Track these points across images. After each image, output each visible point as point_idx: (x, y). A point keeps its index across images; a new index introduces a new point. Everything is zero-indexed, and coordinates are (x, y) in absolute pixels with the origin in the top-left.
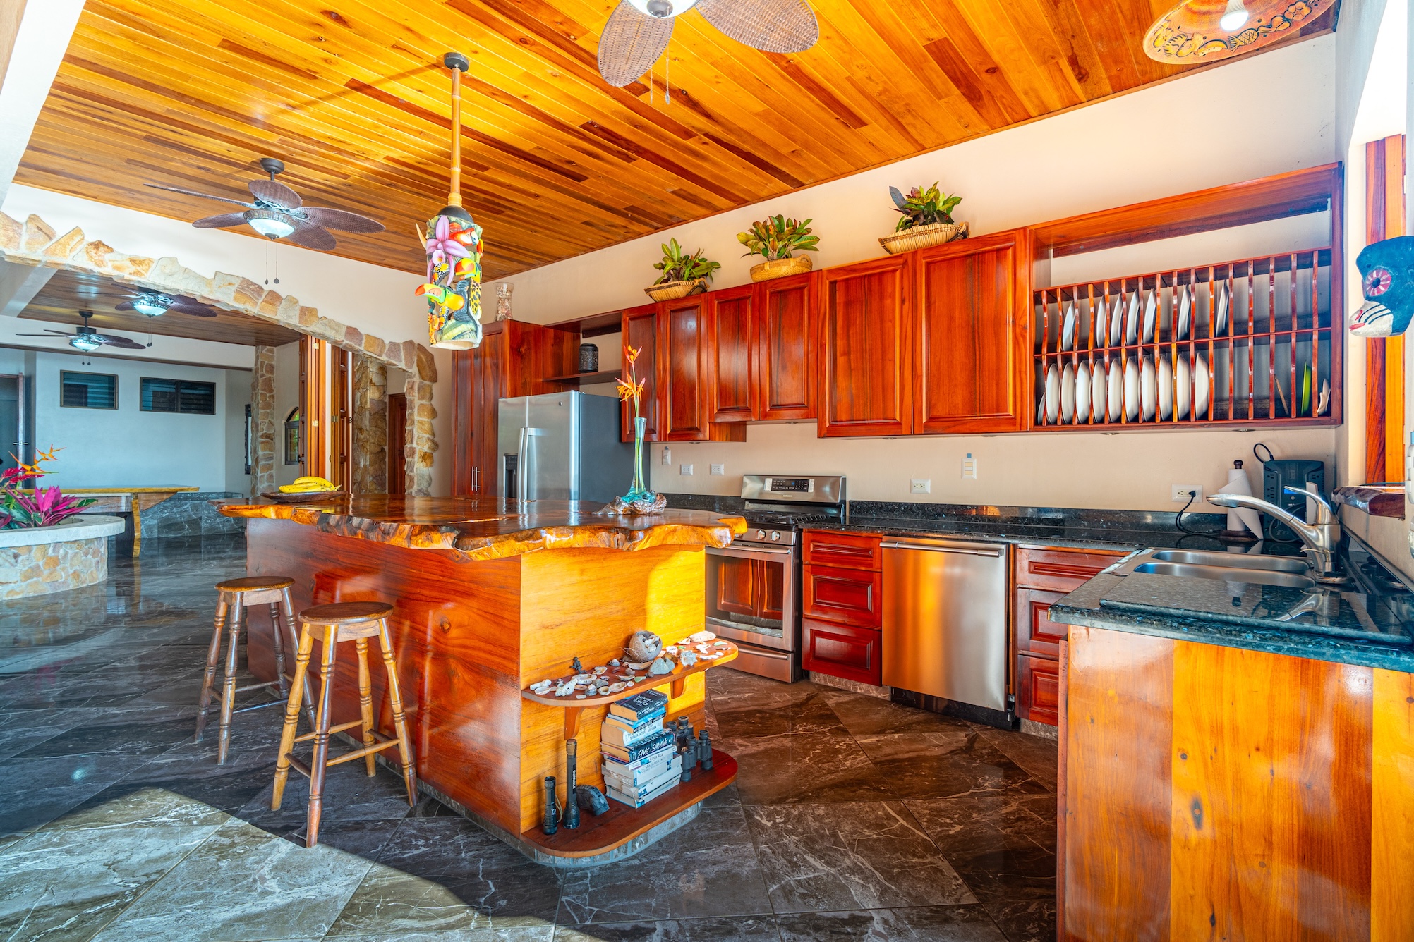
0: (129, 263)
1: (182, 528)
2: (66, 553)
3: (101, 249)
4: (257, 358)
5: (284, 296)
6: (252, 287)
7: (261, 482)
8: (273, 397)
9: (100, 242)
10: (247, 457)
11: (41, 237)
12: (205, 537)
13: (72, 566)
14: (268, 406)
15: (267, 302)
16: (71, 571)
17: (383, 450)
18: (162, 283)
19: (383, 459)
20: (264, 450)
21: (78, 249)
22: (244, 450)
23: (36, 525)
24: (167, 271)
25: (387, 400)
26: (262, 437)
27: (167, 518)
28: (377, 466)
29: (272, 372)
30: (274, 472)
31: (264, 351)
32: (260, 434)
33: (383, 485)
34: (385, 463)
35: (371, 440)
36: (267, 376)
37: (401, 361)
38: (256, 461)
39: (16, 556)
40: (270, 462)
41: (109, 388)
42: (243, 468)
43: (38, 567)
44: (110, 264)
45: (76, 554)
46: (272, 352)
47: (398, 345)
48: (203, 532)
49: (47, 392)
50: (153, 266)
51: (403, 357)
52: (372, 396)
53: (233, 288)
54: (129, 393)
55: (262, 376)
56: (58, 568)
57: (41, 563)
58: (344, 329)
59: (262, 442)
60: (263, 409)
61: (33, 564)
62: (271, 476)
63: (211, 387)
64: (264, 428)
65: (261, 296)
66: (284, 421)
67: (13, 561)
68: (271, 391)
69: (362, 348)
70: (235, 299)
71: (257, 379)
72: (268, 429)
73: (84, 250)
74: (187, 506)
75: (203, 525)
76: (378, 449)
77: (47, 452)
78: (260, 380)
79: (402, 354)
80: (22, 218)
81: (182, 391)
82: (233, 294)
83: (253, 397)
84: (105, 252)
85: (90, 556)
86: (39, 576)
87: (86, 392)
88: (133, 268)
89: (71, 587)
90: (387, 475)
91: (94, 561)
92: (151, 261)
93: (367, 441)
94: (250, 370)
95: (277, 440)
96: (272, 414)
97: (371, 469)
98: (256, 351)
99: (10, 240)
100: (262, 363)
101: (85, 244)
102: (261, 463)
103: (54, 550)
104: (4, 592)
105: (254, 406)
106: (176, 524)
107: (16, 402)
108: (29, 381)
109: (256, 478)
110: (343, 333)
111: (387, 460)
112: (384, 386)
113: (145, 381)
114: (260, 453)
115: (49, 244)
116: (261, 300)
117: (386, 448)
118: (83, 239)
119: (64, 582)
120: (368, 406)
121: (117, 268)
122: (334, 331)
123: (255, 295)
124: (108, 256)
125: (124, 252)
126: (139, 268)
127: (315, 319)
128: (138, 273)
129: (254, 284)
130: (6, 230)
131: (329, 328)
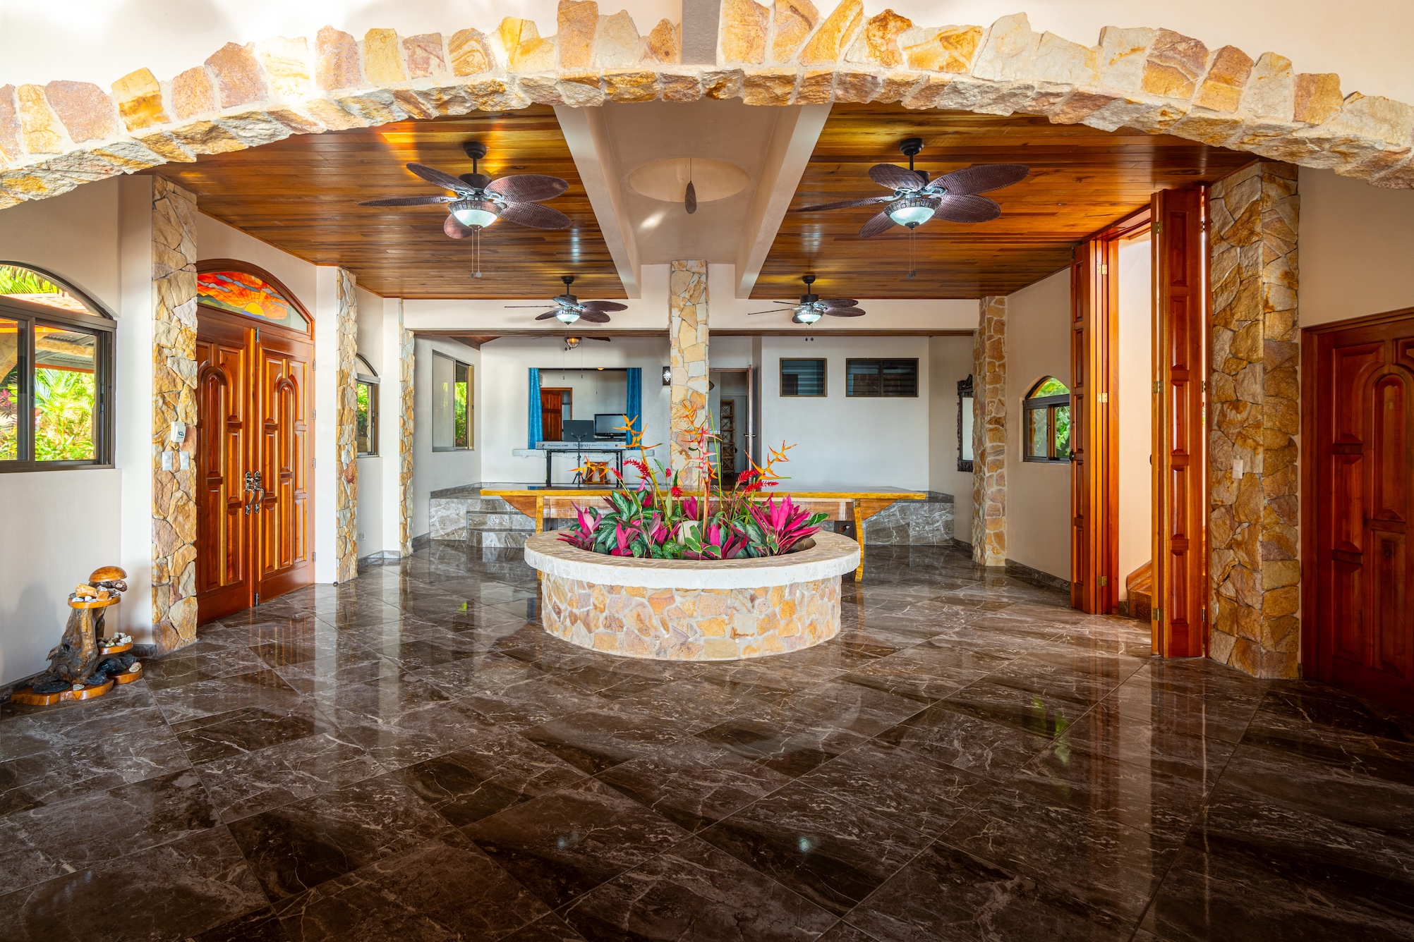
0: (937, 46)
1: (889, 536)
2: (803, 595)
3: (892, 24)
4: (983, 314)
5: (1254, 57)
6: (1182, 47)
7: (989, 485)
8: (1003, 366)
9: (888, 12)
10: (960, 449)
11: (797, 24)
12: (914, 547)
13: (809, 614)
14: (997, 379)
15: (1218, 78)
16: (808, 622)
17: (1291, 443)
19: (1292, 461)
20: (992, 440)
21: (854, 37)
22: (956, 440)
23: (772, 553)
24: (1010, 47)
25: (1298, 340)
26: (990, 422)
27: (876, 522)
28: (1279, 475)
29: (1002, 332)
30: (1005, 471)
31: (992, 304)
32: (987, 418)
33: (1291, 516)
34: (1295, 469)
35: (1267, 424)
36: (996, 337)
38: (982, 455)
39: (753, 599)
40: (999, 458)
41: (818, 374)
42: (955, 463)
43: (774, 615)
44: (905, 56)
45: (812, 597)
46: (1002, 303)
48: (911, 542)
49: (770, 381)
50: (981, 42)
52: (1269, 333)
53: (1141, 59)
54: (836, 378)
55: (990, 338)
56: (794, 617)
57: (777, 610)
59: (991, 430)
60: (991, 383)
61: (769, 611)
62: (1002, 477)
63: (912, 364)
64: (992, 411)
65: (1202, 66)
66: (1022, 399)
67: (750, 605)
68: (1002, 357)
70: (1146, 84)
71: (983, 342)
72: (998, 412)
73: (863, 36)
74: (895, 509)
75: (912, 533)
76: (1280, 441)
77: (779, 450)
78: (988, 344)
81: (885, 371)
82: (1141, 74)
83: (978, 367)
84: (899, 30)
85: (826, 599)
86: (776, 627)
87: (797, 379)
88: (944, 56)
89: (808, 645)
90: (1299, 494)
91: (830, 605)
92: (977, 31)
93: (1258, 425)
94: (970, 333)
95: (1009, 426)
96: (1003, 390)
97: (1267, 483)
98: (981, 305)
99: (751, 43)
100: (990, 320)
101: (864, 22)
102: (989, 459)
103: (790, 592)
104: (742, 648)
105: (977, 379)
106: (884, 529)
107: (747, 398)
108: (756, 372)
109: (982, 479)
111: (1298, 463)
112: (1293, 311)
113: (850, 362)
114: (988, 444)
115: (808, 36)
116: (1201, 79)
117: (1297, 439)
118: (861, 13)
119: (801, 638)
120: (1261, 353)
121: (917, 61)
122: (1385, 127)
123: (1190, 65)
124: (902, 40)
125: (928, 22)
126: (955, 53)
127: (1334, 102)
128: (955, 65)
129: (1185, 39)
130: (744, 22)
131: (1371, 122)
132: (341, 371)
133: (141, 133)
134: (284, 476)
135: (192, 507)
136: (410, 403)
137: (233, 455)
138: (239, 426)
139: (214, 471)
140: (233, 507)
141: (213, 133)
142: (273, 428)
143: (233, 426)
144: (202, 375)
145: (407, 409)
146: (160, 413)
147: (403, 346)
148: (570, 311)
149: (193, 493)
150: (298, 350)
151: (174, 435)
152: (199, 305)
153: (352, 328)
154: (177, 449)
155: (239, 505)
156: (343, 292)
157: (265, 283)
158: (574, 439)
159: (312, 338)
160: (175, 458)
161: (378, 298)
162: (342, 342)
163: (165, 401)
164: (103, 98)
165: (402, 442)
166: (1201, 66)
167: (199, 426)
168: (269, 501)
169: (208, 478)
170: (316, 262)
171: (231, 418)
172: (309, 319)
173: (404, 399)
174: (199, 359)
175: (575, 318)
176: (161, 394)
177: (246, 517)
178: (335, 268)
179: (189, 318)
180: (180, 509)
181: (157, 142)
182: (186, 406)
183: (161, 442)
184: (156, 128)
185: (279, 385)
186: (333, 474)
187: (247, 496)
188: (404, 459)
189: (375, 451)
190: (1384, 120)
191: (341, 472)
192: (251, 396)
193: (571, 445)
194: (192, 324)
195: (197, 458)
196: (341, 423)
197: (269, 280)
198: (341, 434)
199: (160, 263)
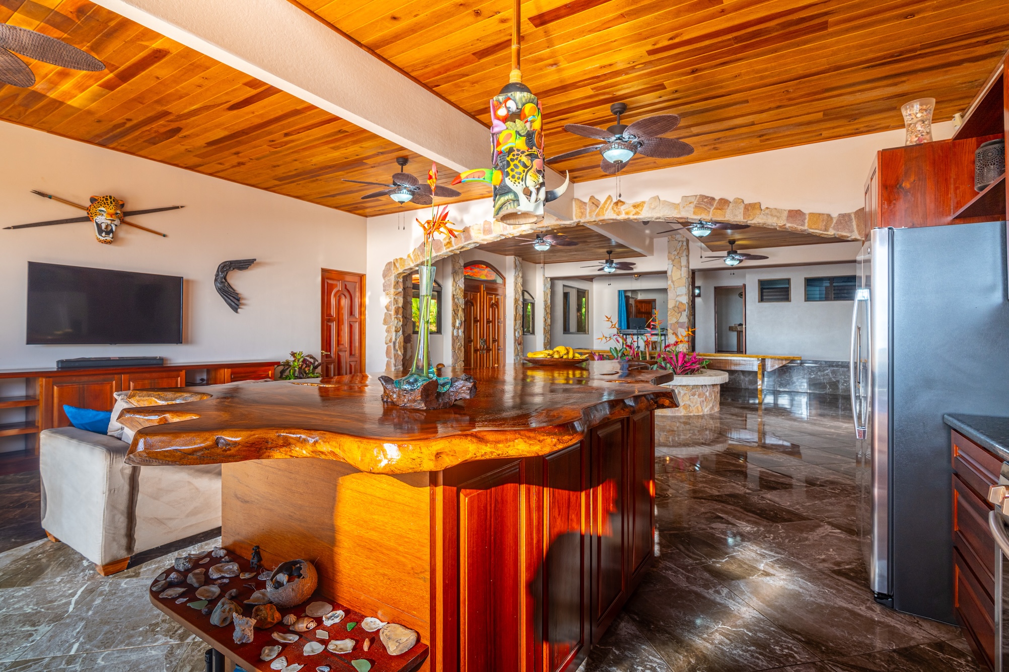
0: (632, 208)
1: (825, 387)
3: (619, 204)
5: (731, 199)
6: (705, 200)
9: (619, 200)
11: (594, 207)
18: (650, 215)
21: (610, 209)
24: (653, 207)
37: (852, 231)
44: (623, 212)
47: (849, 215)
49: (752, 293)
50: (645, 206)
51: (855, 227)
53: (692, 205)
54: (797, 290)
58: (786, 214)
69: (806, 227)
70: (694, 213)
73: (612, 208)
74: (828, 371)
75: (840, 385)
79: (854, 223)
80: (586, 200)
81: (837, 284)
82: (693, 210)
84: (622, 205)
88: (634, 211)
92: (644, 203)
99: (582, 213)
101: (612, 204)
108: (741, 288)
110: (785, 218)
113: (808, 280)
115: (598, 210)
118: (611, 202)
121: (627, 213)
122: (775, 218)
123: (709, 206)
124: (623, 208)
125: (630, 201)
126: (637, 210)
127: (758, 212)
128: (637, 213)
129: (707, 197)
130: (580, 209)
131: (769, 217)
132: (516, 299)
133: (448, 250)
134: (494, 341)
135: (463, 348)
136: (549, 311)
137: (476, 332)
138: (478, 321)
139: (470, 337)
140: (476, 351)
141: (463, 247)
142: (490, 322)
143: (476, 321)
144: (466, 303)
145: (547, 313)
146: (454, 317)
147: (545, 285)
148: (610, 267)
149: (463, 343)
150: (500, 292)
151: (457, 324)
152: (465, 279)
153: (520, 280)
154: (458, 329)
155: (478, 350)
156: (516, 266)
157: (487, 267)
158: (635, 328)
159: (505, 285)
160: (458, 332)
161: (533, 265)
162: (516, 286)
163: (455, 312)
164: (441, 242)
165: (544, 329)
166: (712, 205)
167: (465, 321)
168: (488, 350)
169: (468, 340)
170: (506, 255)
171: (475, 318)
172: (504, 279)
173: (545, 309)
174: (465, 298)
175: (614, 270)
176: (454, 310)
177: (480, 355)
178: (513, 257)
179: (461, 284)
180: (459, 349)
181: (451, 251)
182: (461, 313)
183: (454, 326)
184: (451, 249)
185: (492, 306)
186: (513, 341)
187: (480, 346)
188: (545, 337)
189: (533, 333)
190: (776, 216)
191: (515, 340)
192: (482, 310)
193: (635, 331)
194: (462, 286)
195: (464, 332)
196: (515, 320)
197: (488, 265)
198: (515, 325)
199: (454, 268)
